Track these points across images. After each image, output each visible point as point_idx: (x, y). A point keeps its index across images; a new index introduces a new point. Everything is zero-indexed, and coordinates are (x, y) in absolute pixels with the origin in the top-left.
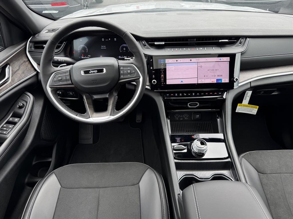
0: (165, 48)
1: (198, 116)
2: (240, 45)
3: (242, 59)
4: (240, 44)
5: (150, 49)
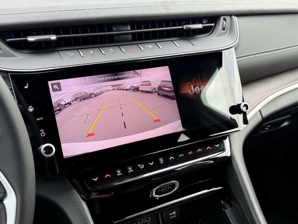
0: (58, 51)
1: (174, 213)
2: (225, 33)
3: (239, 59)
4: (223, 31)
5: (13, 56)
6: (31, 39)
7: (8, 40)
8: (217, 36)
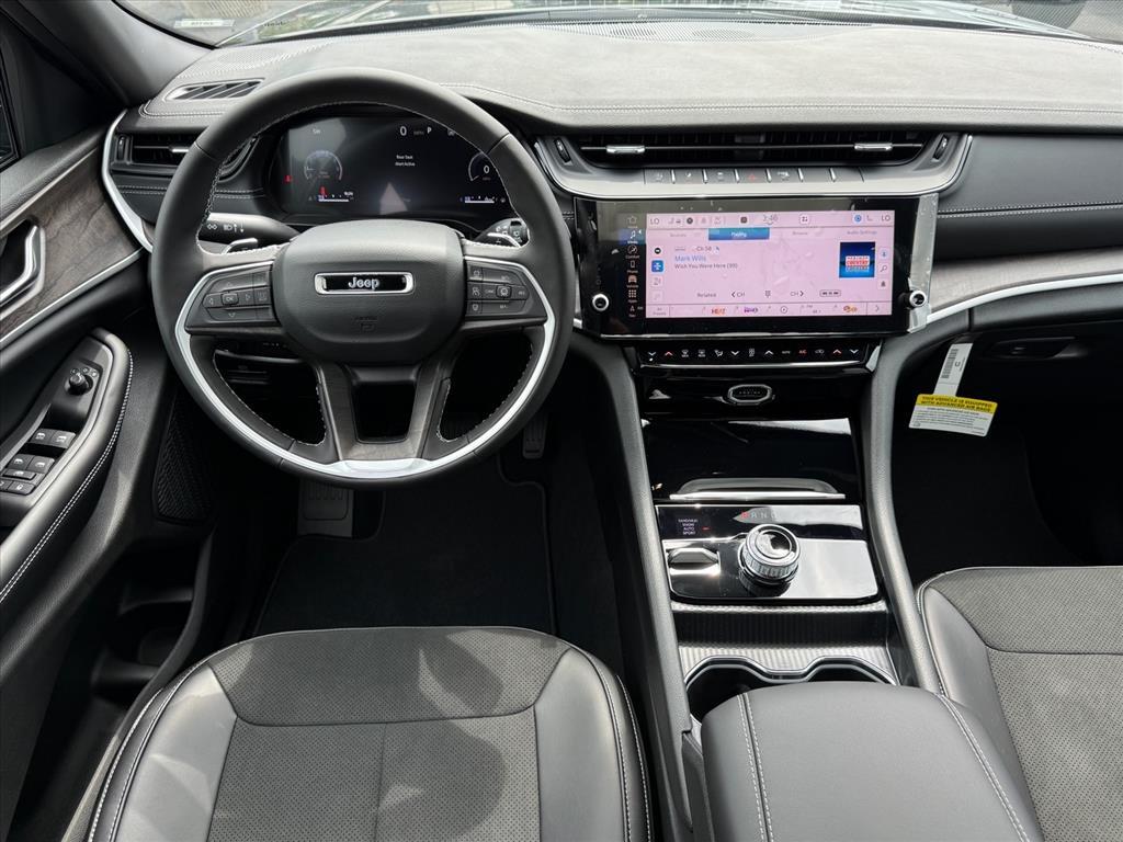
6: (611, 150)
7: (584, 148)
8: (918, 169)
